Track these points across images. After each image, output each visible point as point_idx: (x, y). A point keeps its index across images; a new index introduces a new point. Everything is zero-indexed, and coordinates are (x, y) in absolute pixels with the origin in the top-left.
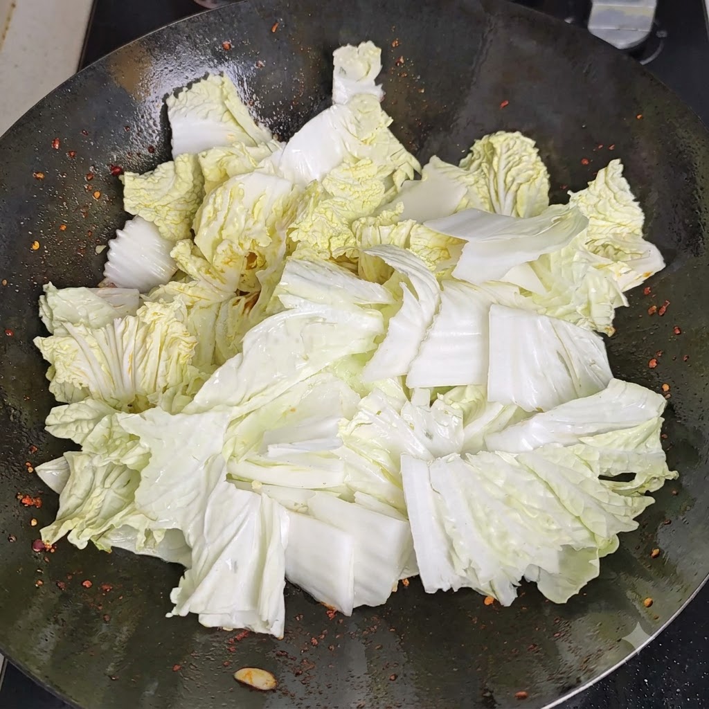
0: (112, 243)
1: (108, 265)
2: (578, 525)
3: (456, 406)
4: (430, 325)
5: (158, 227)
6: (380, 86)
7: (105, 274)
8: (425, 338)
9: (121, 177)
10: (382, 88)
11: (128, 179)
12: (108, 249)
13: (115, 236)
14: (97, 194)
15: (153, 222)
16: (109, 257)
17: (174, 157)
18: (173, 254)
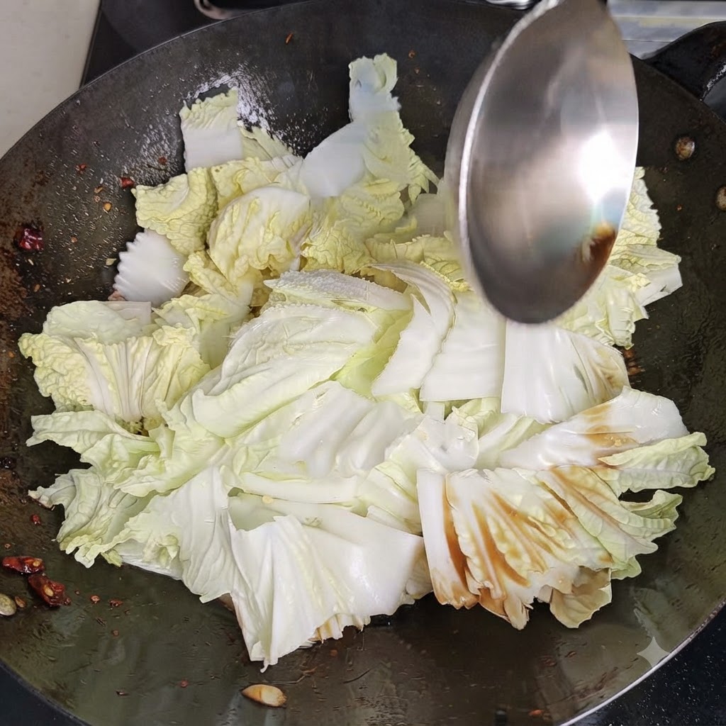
0: (122, 255)
1: (118, 277)
2: (596, 545)
3: (470, 419)
4: (444, 338)
5: (170, 240)
6: (396, 98)
7: (116, 286)
8: (440, 351)
9: (133, 191)
10: (399, 101)
11: (140, 192)
12: (118, 261)
13: (125, 249)
14: (108, 207)
15: (165, 235)
16: (119, 270)
17: (187, 170)
18: (186, 268)
